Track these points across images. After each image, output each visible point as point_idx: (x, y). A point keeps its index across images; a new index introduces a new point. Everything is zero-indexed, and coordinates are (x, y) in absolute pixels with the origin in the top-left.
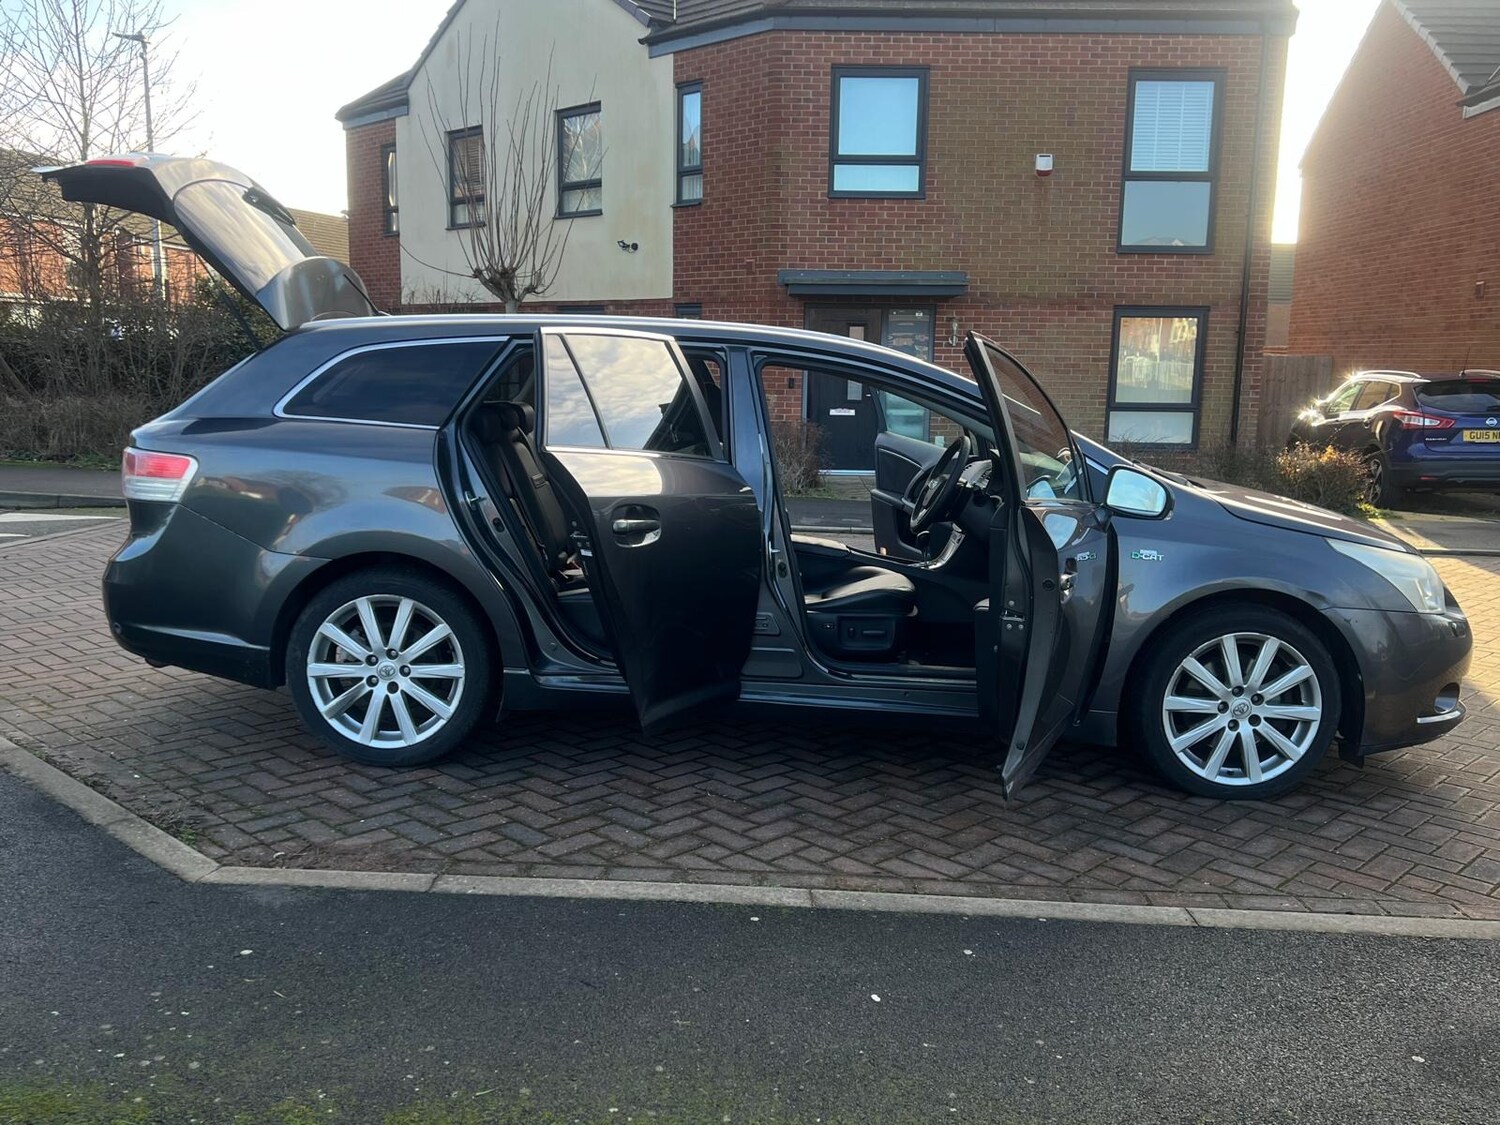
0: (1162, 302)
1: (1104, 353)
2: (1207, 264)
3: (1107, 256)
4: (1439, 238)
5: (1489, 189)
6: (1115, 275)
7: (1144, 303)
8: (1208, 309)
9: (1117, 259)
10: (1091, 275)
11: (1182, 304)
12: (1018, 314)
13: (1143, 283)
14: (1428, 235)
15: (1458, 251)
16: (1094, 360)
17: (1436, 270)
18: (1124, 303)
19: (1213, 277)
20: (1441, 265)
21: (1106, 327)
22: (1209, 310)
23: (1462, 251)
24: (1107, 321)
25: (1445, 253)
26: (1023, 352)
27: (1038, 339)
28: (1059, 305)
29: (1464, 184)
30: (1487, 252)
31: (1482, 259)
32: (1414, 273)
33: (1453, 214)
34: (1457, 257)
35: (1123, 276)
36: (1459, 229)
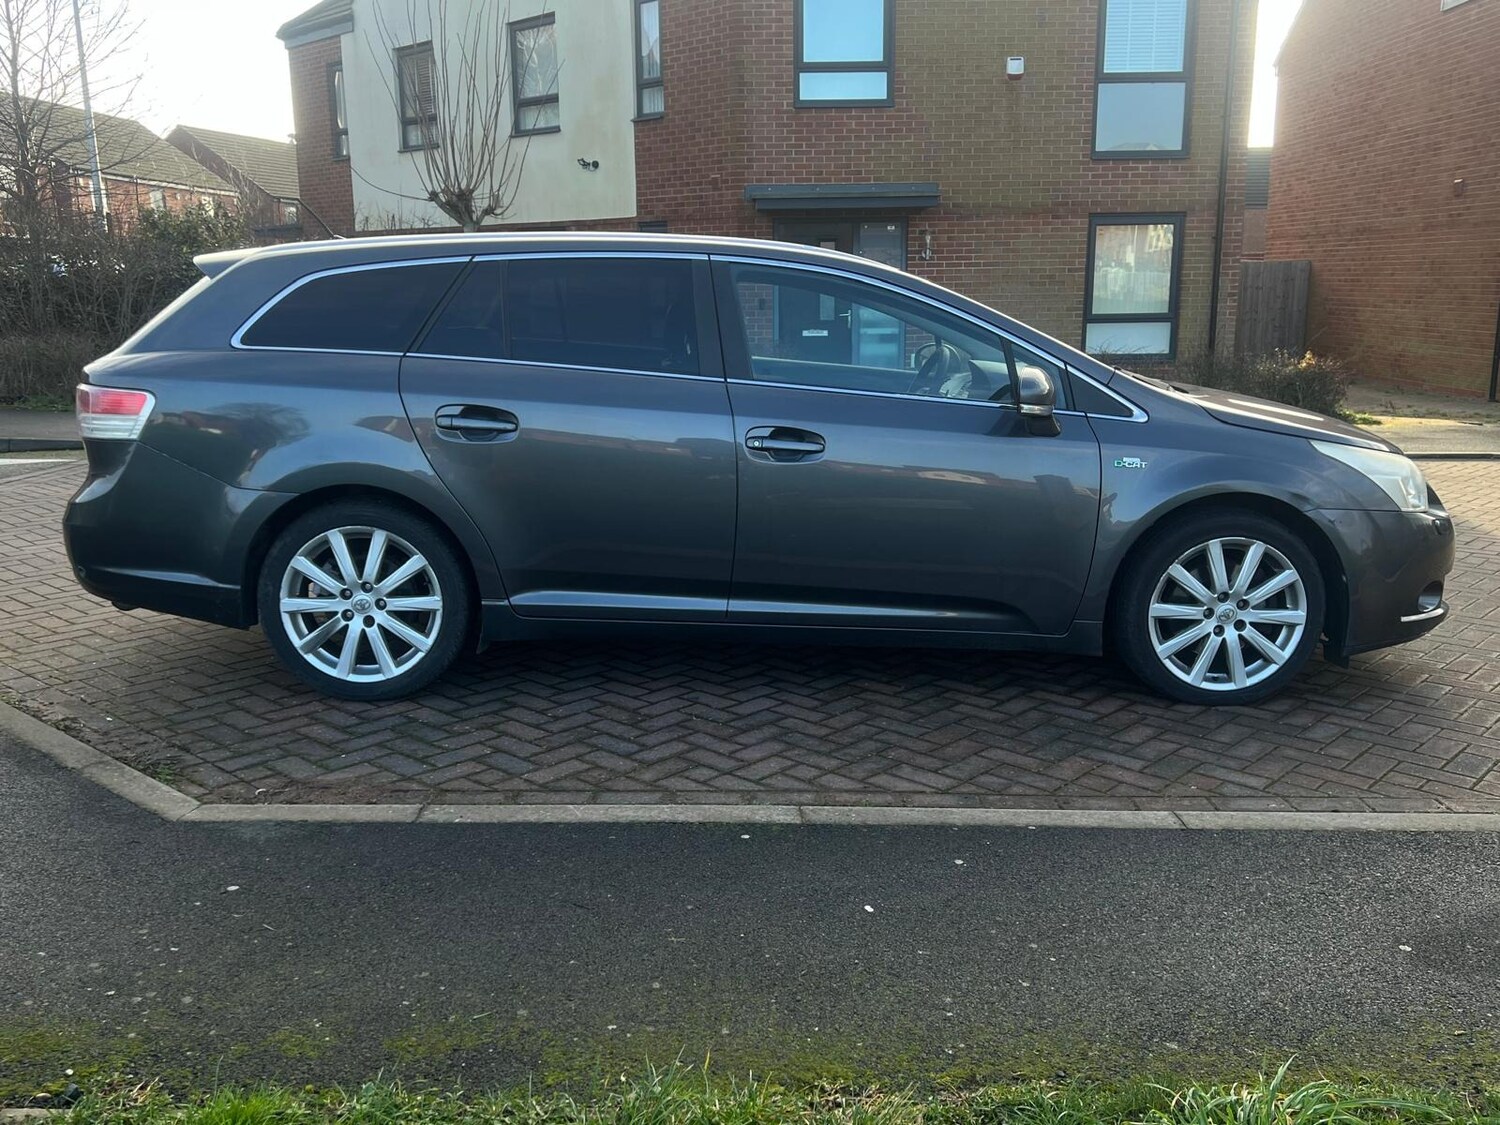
0: (1137, 209)
1: (1080, 263)
2: (1183, 168)
3: (1083, 163)
4: (1417, 136)
5: (1468, 83)
6: (1091, 183)
7: (1119, 210)
8: (1184, 214)
9: (1091, 166)
10: (1065, 183)
11: (1158, 210)
12: (992, 224)
13: (1118, 190)
14: (1406, 133)
15: (1435, 149)
16: (1069, 270)
17: (1414, 170)
18: (1099, 211)
19: (1187, 182)
20: (1418, 164)
21: (1082, 236)
22: (1185, 216)
23: (1440, 148)
24: (1082, 230)
25: (1423, 152)
26: (997, 264)
27: (1013, 251)
28: (1034, 214)
29: (1442, 78)
30: (1466, 149)
31: (1460, 157)
32: (1391, 174)
33: (1431, 110)
34: (1435, 155)
35: (1097, 183)
36: (1438, 126)
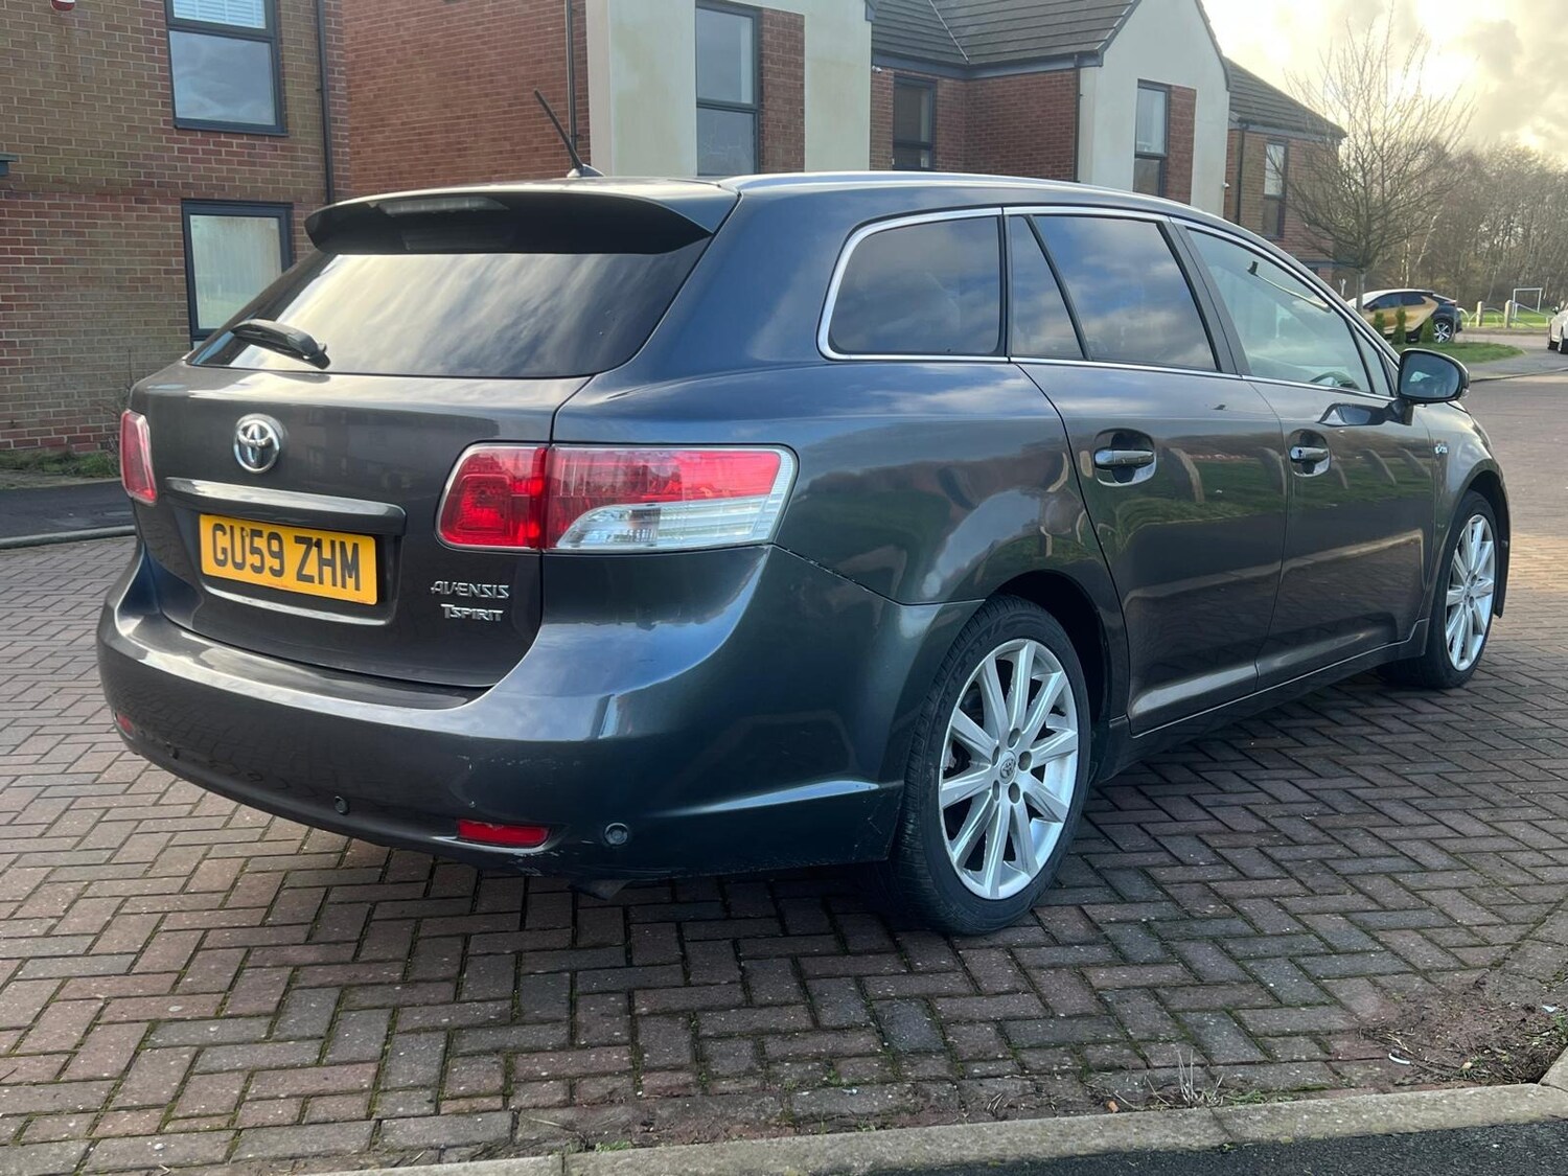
0: (237, 196)
1: (177, 262)
2: (283, 149)
3: (164, 131)
4: (431, 133)
5: (492, 82)
6: (179, 159)
7: (216, 197)
8: (289, 206)
9: (176, 136)
10: (146, 157)
11: (261, 199)
12: (57, 206)
13: (212, 170)
14: (414, 129)
15: (459, 150)
16: (167, 272)
17: (433, 170)
18: (193, 196)
19: (292, 167)
20: (438, 164)
21: (174, 227)
22: (292, 208)
23: (465, 149)
24: (174, 219)
25: (442, 151)
26: (71, 261)
27: (90, 244)
28: (111, 195)
29: (455, 73)
30: (501, 152)
31: (495, 160)
32: (401, 173)
33: (446, 106)
34: (459, 156)
36: (459, 124)
